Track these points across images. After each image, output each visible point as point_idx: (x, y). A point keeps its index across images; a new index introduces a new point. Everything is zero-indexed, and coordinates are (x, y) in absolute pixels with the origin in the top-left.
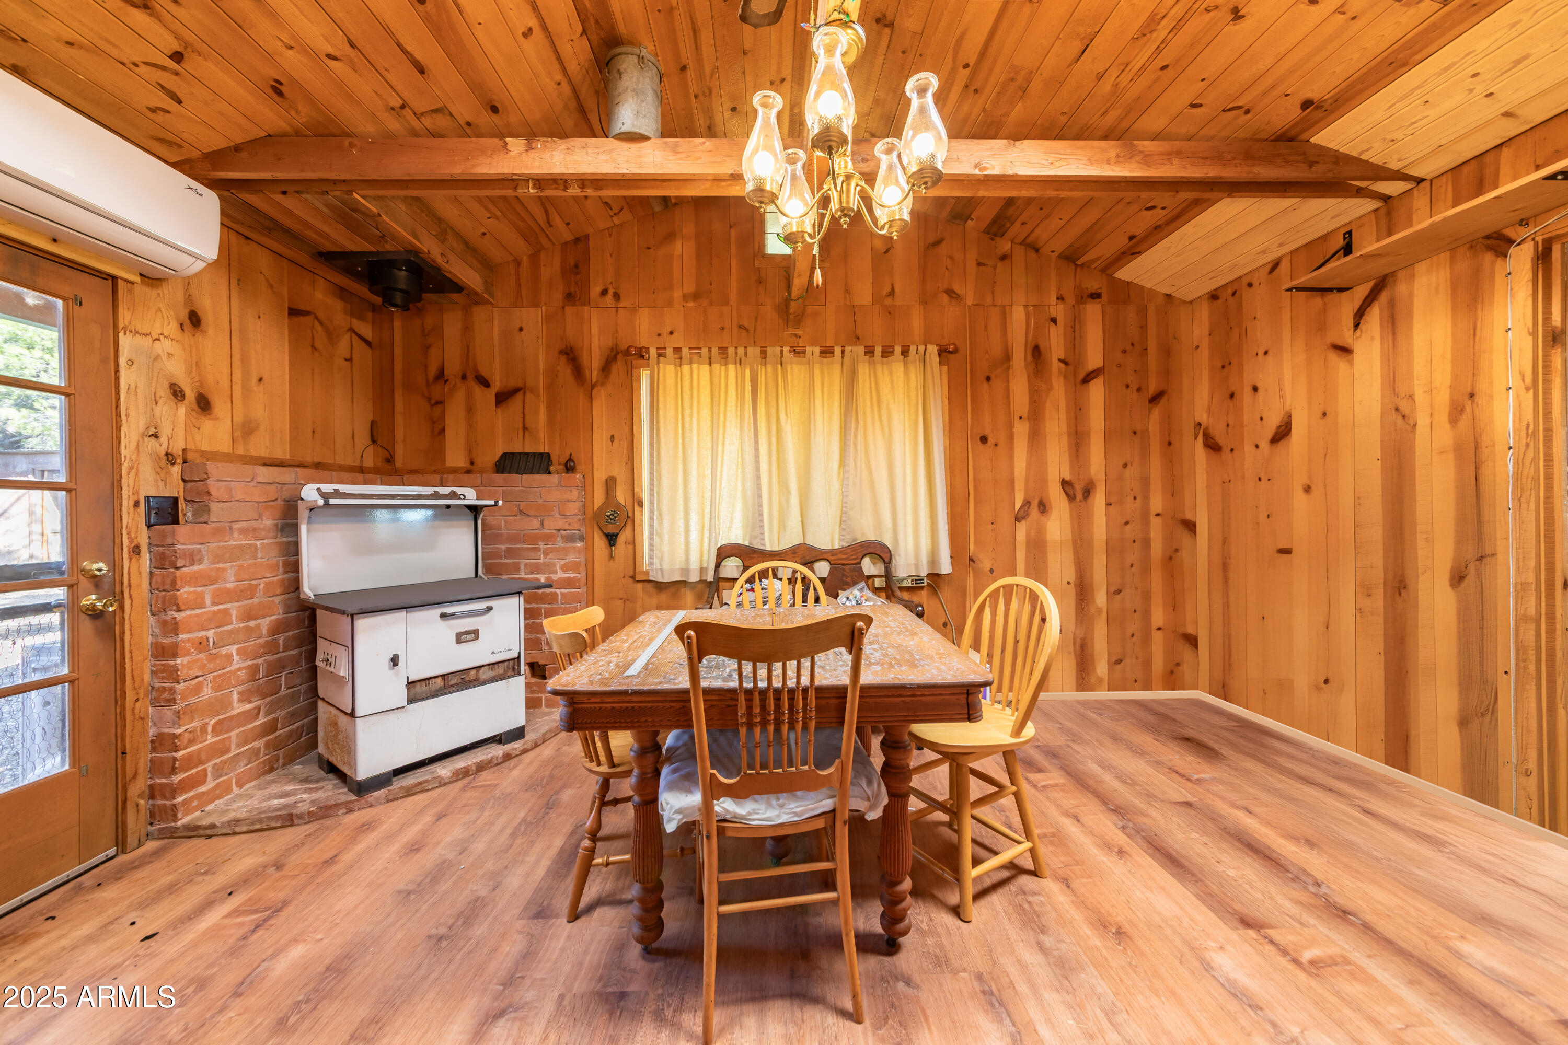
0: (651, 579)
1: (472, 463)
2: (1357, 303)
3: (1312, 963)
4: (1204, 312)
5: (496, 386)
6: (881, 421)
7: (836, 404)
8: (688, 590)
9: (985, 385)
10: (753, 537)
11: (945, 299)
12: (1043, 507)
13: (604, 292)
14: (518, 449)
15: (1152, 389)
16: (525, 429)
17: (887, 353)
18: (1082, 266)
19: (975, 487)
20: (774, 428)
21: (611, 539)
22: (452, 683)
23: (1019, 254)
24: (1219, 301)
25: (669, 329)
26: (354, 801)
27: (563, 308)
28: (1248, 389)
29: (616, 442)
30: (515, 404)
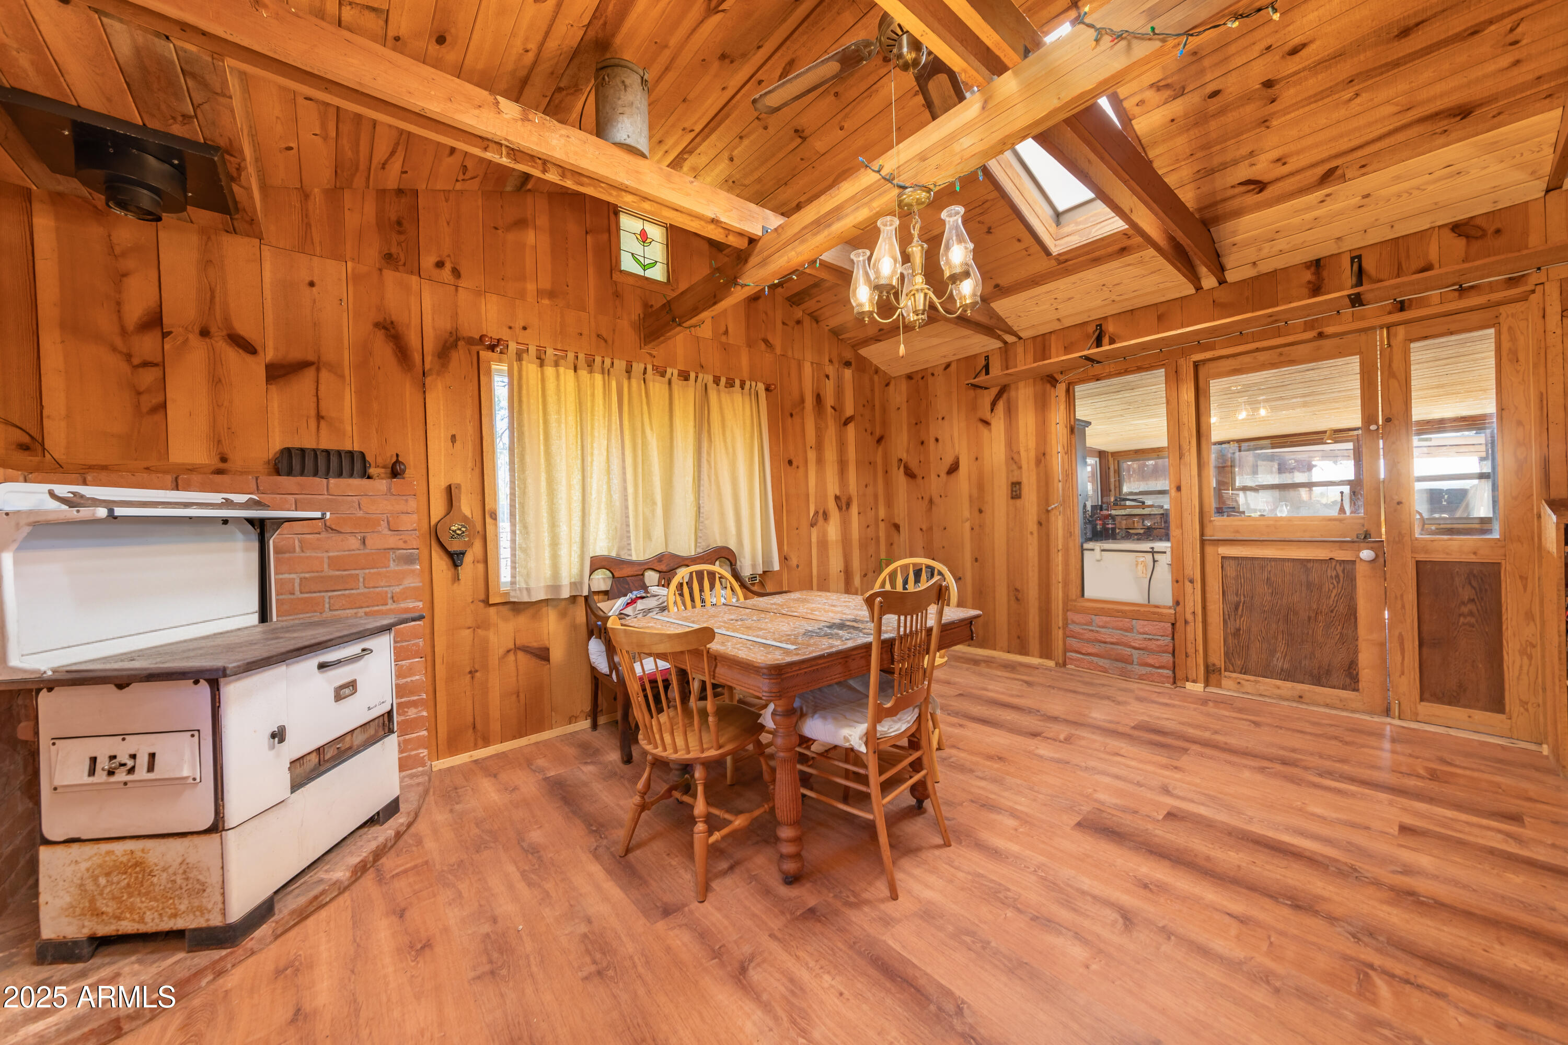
0: (512, 600)
1: (224, 460)
2: (992, 397)
3: (1065, 739)
4: (904, 386)
5: (270, 355)
6: (725, 441)
7: (692, 423)
8: (550, 608)
9: (790, 420)
10: (620, 548)
11: (763, 346)
12: (826, 516)
13: (440, 265)
14: (308, 443)
15: (878, 434)
16: (319, 417)
17: (730, 384)
18: (842, 340)
19: (786, 501)
20: (639, 441)
21: (455, 559)
22: (327, 757)
23: (807, 321)
24: (913, 381)
25: (522, 324)
26: (226, 956)
27: (380, 270)
28: (932, 440)
29: (458, 443)
30: (304, 383)
